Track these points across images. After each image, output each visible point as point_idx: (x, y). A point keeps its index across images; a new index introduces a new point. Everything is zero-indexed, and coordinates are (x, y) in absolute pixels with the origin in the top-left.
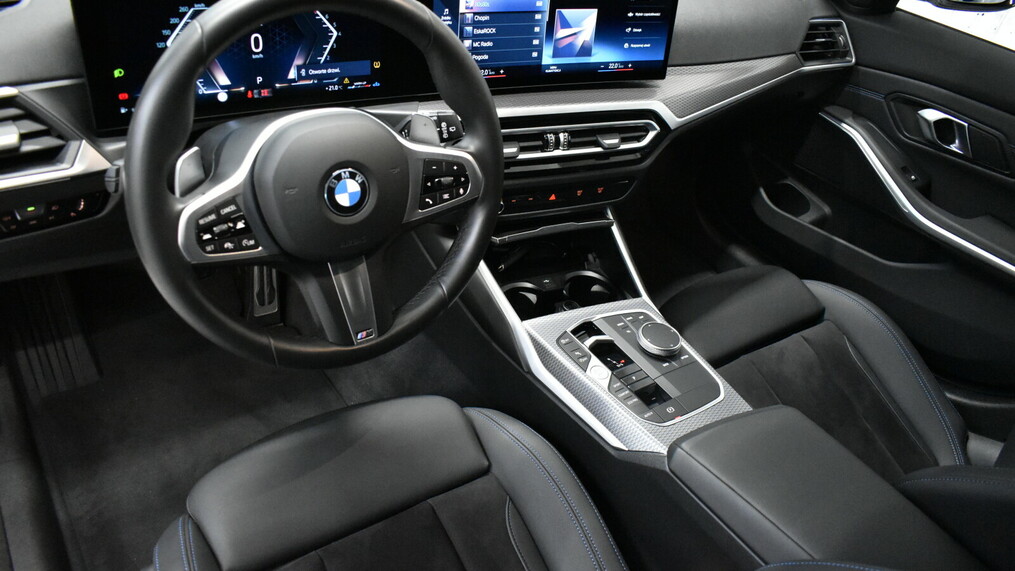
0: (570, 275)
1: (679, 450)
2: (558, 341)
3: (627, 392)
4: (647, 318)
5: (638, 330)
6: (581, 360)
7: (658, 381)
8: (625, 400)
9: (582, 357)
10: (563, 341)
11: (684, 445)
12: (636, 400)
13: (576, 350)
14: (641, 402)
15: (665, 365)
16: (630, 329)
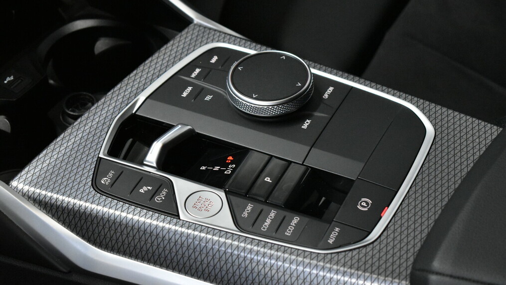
0: (44, 47)
1: (433, 278)
2: (95, 185)
3: (273, 214)
4: (227, 56)
5: (225, 87)
6: (158, 199)
7: (312, 163)
8: (276, 232)
9: (156, 192)
10: (105, 181)
11: (436, 265)
12: (296, 220)
13: (138, 185)
14: (306, 219)
15: (305, 126)
16: (210, 92)
